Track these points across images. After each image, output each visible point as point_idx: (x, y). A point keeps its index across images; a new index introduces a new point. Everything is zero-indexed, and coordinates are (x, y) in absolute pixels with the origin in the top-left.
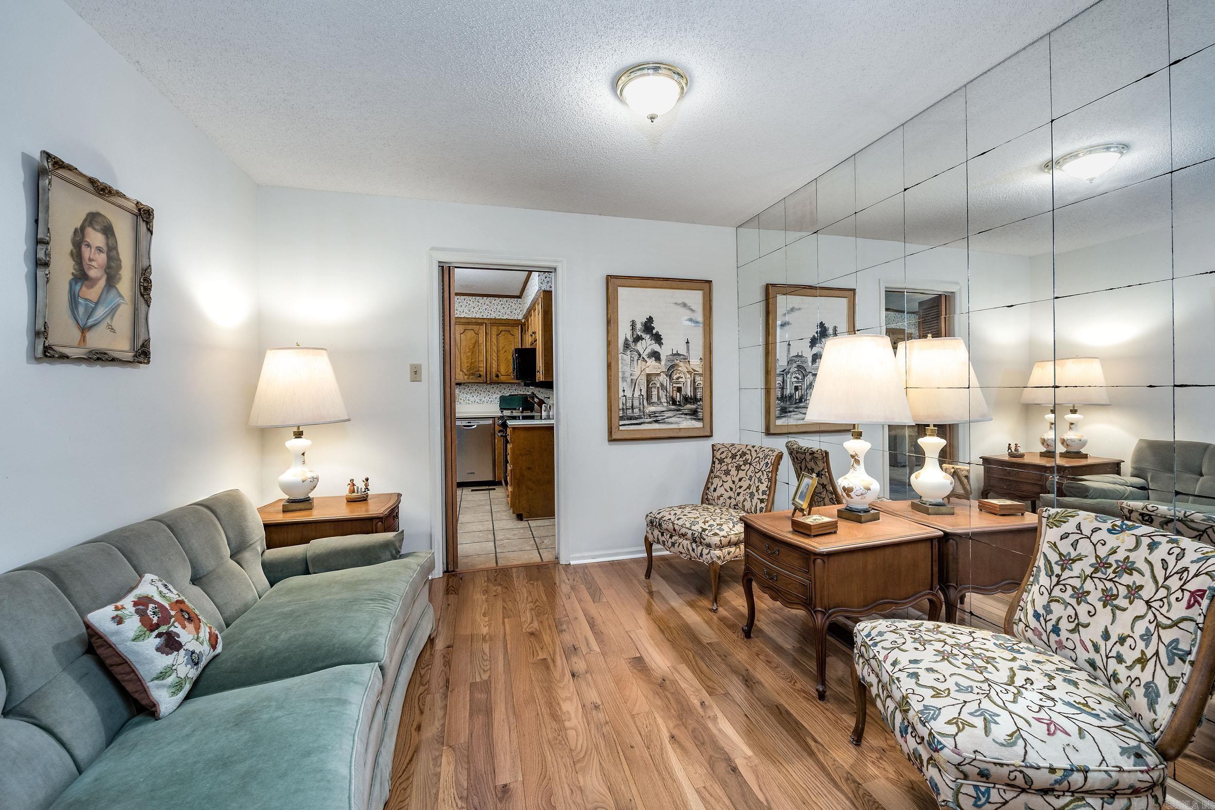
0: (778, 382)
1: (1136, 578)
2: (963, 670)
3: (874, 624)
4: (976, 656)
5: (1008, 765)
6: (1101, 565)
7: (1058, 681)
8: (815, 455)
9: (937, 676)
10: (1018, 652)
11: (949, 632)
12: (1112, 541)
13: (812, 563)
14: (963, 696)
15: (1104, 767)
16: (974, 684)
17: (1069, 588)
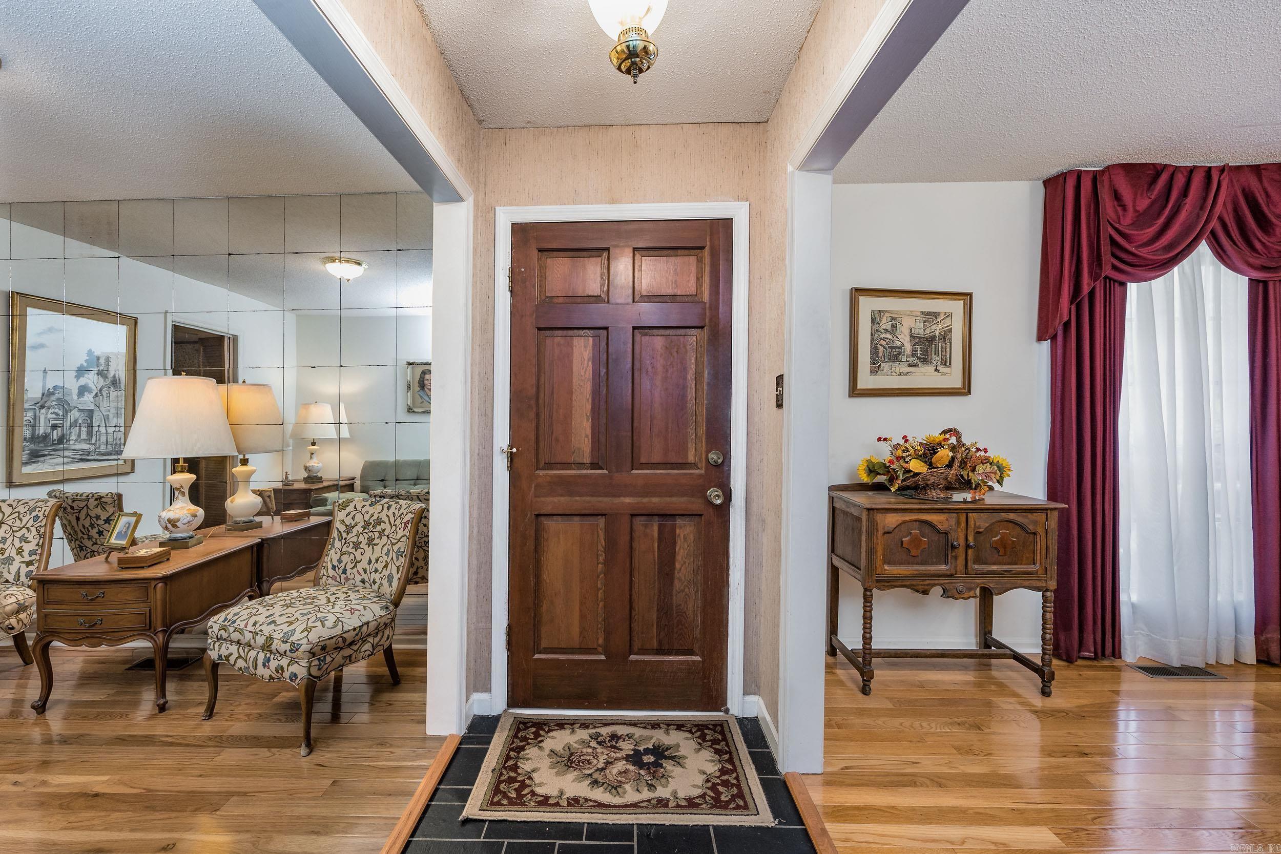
0: (25, 419)
1: (383, 526)
2: (302, 607)
3: (227, 612)
4: (306, 599)
5: (335, 637)
6: (367, 524)
7: (350, 593)
8: (103, 500)
9: (287, 616)
10: (327, 589)
11: (285, 595)
12: (371, 510)
13: (152, 589)
14: (306, 618)
15: (375, 618)
16: (310, 610)
17: (351, 543)
